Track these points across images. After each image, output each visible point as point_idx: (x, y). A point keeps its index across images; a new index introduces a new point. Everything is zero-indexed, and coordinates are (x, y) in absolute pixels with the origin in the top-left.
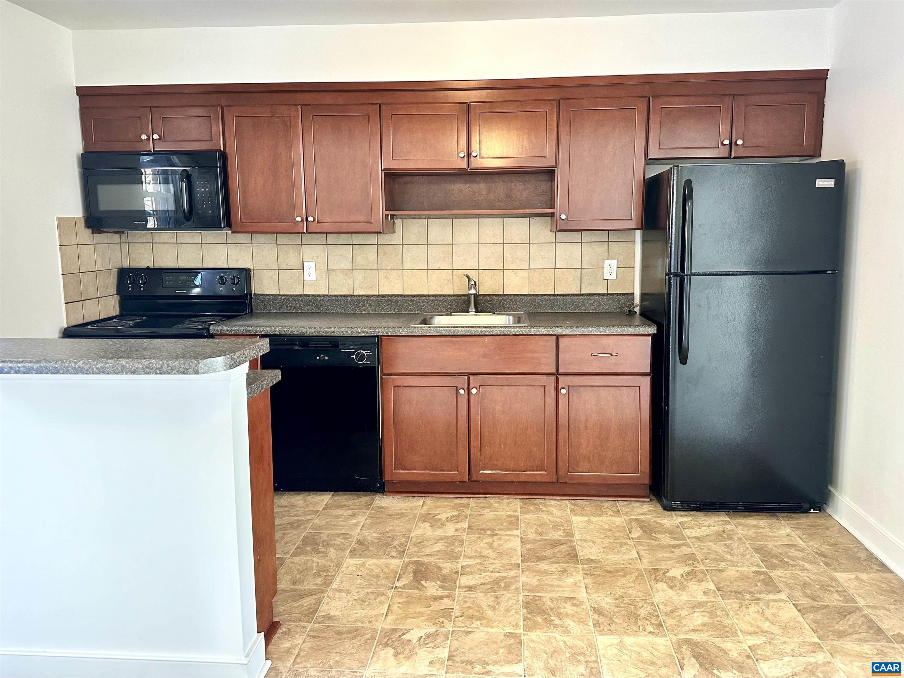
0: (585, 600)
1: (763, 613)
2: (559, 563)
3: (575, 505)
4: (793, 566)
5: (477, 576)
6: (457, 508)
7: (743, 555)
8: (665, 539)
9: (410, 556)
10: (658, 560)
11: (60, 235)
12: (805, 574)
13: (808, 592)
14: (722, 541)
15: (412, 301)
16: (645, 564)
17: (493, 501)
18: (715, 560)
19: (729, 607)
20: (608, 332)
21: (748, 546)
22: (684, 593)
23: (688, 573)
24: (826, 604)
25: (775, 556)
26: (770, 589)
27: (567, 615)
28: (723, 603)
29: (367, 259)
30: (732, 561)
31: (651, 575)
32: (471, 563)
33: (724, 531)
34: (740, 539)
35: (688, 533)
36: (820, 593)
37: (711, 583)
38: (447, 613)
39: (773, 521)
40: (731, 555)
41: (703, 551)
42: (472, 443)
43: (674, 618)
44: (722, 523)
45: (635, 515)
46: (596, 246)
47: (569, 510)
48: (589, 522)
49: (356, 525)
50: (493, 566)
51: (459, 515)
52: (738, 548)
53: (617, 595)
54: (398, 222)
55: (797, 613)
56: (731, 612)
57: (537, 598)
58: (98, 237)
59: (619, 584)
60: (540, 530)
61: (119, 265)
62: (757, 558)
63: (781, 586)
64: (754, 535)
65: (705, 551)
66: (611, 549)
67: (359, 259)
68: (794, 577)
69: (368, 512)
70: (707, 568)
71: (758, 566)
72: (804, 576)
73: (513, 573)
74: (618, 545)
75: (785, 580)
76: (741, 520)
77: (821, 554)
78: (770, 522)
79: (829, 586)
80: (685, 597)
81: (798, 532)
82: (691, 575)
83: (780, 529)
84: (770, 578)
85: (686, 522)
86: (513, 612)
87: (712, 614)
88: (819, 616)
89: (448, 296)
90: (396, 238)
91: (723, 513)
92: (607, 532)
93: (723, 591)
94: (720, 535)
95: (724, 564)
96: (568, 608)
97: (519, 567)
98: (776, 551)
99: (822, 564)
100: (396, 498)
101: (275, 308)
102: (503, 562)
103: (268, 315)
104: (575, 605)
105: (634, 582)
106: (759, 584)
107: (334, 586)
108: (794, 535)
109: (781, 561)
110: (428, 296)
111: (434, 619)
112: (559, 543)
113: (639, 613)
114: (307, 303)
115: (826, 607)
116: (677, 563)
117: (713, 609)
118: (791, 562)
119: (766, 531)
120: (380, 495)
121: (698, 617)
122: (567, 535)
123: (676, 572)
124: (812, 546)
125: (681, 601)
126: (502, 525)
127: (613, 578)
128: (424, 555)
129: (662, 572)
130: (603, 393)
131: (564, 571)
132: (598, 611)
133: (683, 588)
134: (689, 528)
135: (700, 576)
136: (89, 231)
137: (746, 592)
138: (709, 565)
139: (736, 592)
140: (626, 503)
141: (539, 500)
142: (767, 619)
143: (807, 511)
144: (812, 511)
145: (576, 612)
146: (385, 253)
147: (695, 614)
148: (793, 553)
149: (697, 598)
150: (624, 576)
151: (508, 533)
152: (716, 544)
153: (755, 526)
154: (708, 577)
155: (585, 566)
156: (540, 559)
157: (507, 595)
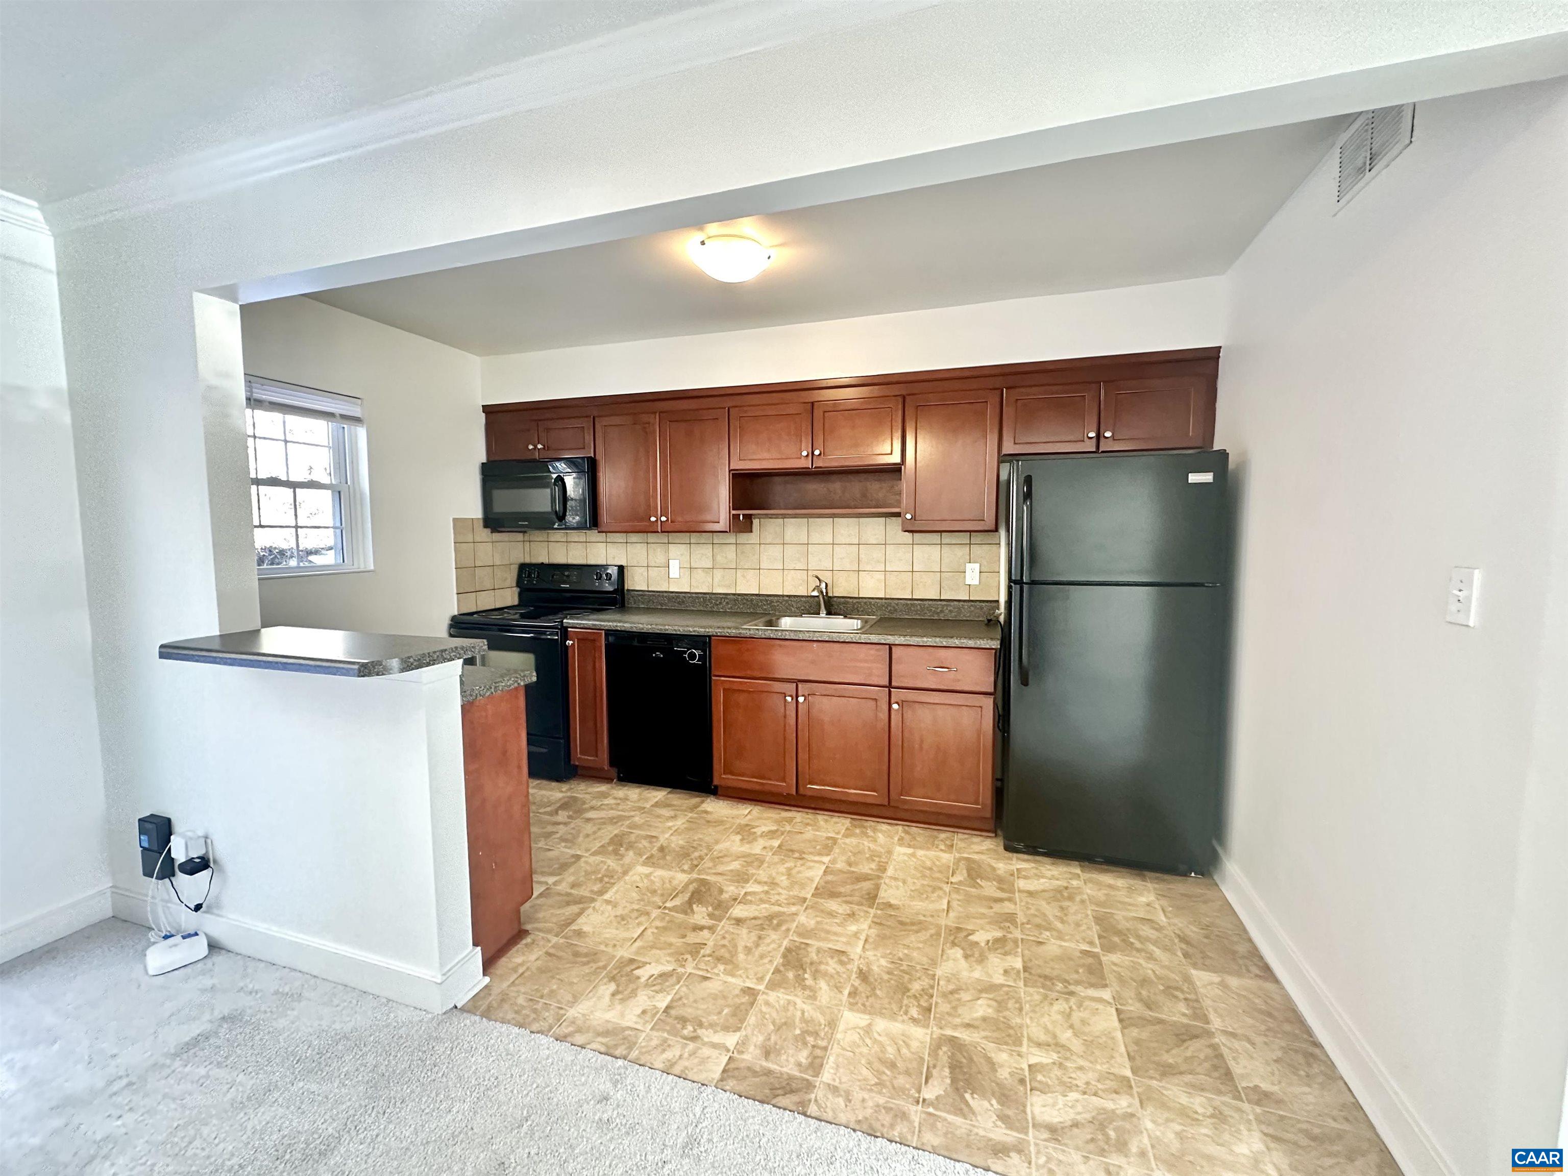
0: (856, 957)
1: (1069, 1016)
2: (851, 903)
3: (907, 833)
4: (1138, 950)
5: (754, 907)
6: (778, 822)
7: (1078, 925)
8: (989, 889)
9: (699, 873)
10: (968, 917)
11: (455, 533)
12: (1150, 966)
13: (1144, 993)
14: (1059, 901)
15: (767, 601)
16: (950, 921)
17: (821, 819)
18: (1038, 926)
19: (1028, 998)
20: (945, 644)
21: (1089, 912)
22: (979, 968)
23: (997, 940)
24: (1164, 1017)
25: (1119, 933)
26: (1093, 980)
27: (825, 974)
28: (1022, 991)
29: (726, 558)
30: (1059, 931)
31: (950, 935)
32: (757, 890)
33: (1066, 888)
34: (1083, 902)
35: (1022, 884)
36: (1161, 998)
37: (1020, 959)
38: (695, 950)
39: (1136, 883)
40: (1063, 922)
41: (1028, 912)
42: (800, 755)
43: (950, 1002)
44: (1070, 876)
45: (969, 853)
46: (956, 548)
47: (896, 839)
48: (913, 855)
49: (670, 828)
50: (777, 897)
51: (777, 831)
52: (1075, 914)
53: (896, 957)
54: (756, 522)
55: (1116, 1024)
56: (1028, 1006)
57: (803, 946)
58: (497, 536)
59: (906, 942)
60: (853, 859)
61: (522, 561)
62: (1094, 932)
63: (1111, 978)
64: (1103, 898)
65: (1032, 911)
66: (919, 894)
67: (719, 558)
68: (1135, 967)
69: (690, 815)
70: (1024, 937)
71: (1091, 943)
72: (1148, 968)
73: (794, 909)
74: (930, 889)
75: (1119, 969)
76: (1094, 876)
77: (1183, 939)
78: (1132, 882)
79: (1177, 989)
80: (977, 974)
81: (1165, 903)
82: (999, 944)
83: (1141, 895)
84: (1100, 963)
85: (1026, 869)
86: (766, 961)
87: (1001, 1005)
88: (1144, 1035)
89: (803, 596)
90: (753, 537)
91: (1077, 863)
92: (925, 871)
93: (1030, 974)
94: (1060, 892)
95: (1048, 933)
96: (832, 966)
97: (805, 902)
98: (1123, 925)
99: (1179, 954)
100: (726, 802)
101: (643, 603)
102: (791, 893)
103: (638, 610)
104: (842, 963)
105: (925, 942)
106: (1081, 971)
107: (607, 896)
108: (1157, 906)
109: (1123, 941)
110: (783, 596)
111: (679, 957)
112: (865, 878)
113: (910, 986)
114: (669, 599)
115: (1161, 1022)
116: (990, 923)
117: (1006, 997)
118: (1138, 945)
119: (1121, 895)
120: (712, 798)
121: (981, 1006)
122: (879, 869)
123: (981, 937)
124: (1175, 925)
125: (970, 977)
126: (815, 848)
127: (903, 933)
128: (715, 874)
129: (965, 934)
130: (940, 712)
131: (852, 915)
132: (863, 976)
133: (982, 960)
134: (1026, 878)
135: (1009, 946)
136: (488, 531)
137: (1059, 980)
138: (1028, 933)
139: (1046, 977)
140: (966, 836)
141: (870, 823)
142: (1071, 1027)
143: (1185, 874)
144: (1193, 874)
145: (838, 973)
146: (743, 552)
147: (980, 1002)
148: (1146, 931)
149: (991, 977)
150: (917, 932)
151: (817, 858)
152: (1049, 903)
153: (1110, 886)
154: (1019, 950)
155: (879, 912)
156: (833, 895)
157: (774, 936)
